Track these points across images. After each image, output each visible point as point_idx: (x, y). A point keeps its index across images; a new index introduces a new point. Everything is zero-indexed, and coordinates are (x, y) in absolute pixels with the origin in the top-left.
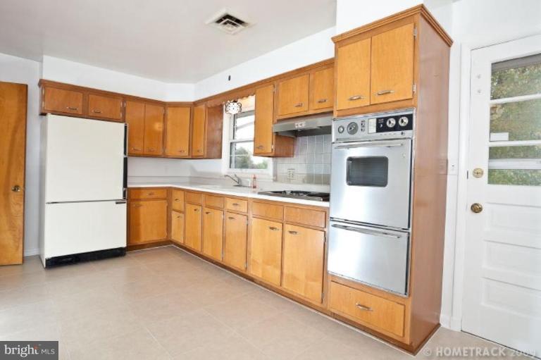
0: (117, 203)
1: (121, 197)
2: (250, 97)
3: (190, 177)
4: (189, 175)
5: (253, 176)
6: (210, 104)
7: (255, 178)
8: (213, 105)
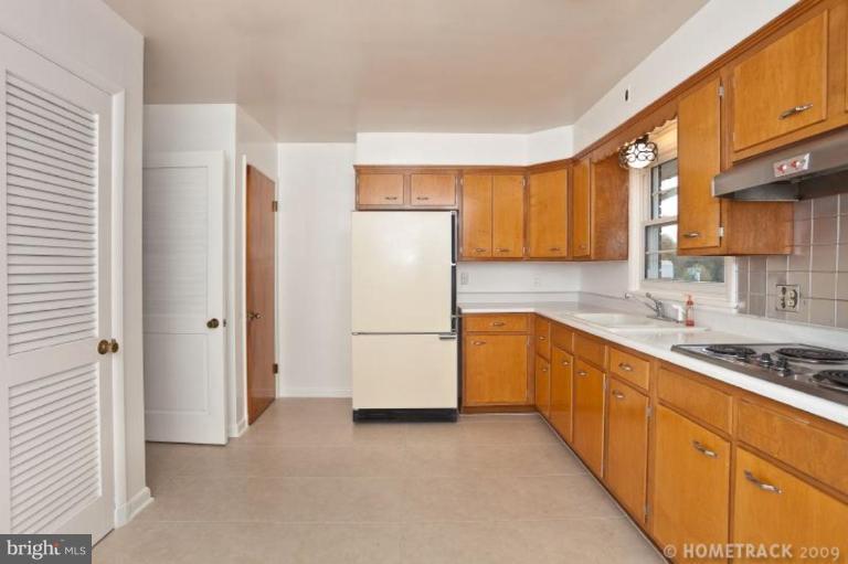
0: (441, 338)
1: (448, 328)
2: (668, 122)
3: (580, 293)
4: (578, 288)
5: (687, 300)
6: (599, 155)
7: (690, 303)
8: (601, 158)
